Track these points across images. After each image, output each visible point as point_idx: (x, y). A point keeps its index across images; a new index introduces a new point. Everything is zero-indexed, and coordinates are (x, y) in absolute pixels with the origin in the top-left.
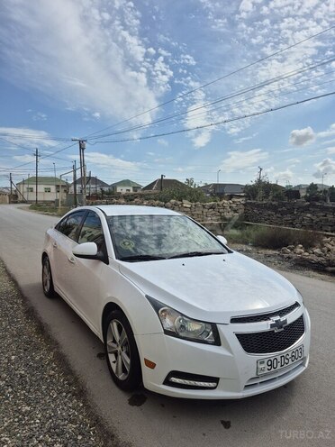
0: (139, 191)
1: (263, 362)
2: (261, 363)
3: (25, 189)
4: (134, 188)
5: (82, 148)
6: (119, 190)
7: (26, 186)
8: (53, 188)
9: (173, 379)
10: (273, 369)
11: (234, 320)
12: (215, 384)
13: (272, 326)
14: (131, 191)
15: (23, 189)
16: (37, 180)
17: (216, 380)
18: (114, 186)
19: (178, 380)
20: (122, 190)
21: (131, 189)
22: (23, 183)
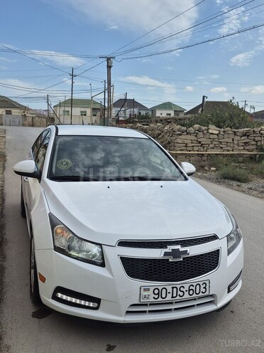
0: (181, 115)
1: (148, 290)
2: (145, 290)
3: (62, 113)
4: (175, 111)
5: (109, 67)
6: (158, 114)
7: (62, 109)
8: (89, 111)
9: (60, 295)
10: (160, 299)
11: (123, 243)
12: (96, 304)
13: (166, 254)
14: (173, 115)
15: (60, 111)
16: (72, 102)
17: (98, 301)
18: (153, 110)
19: (64, 297)
20: (162, 114)
21: (172, 113)
22: (60, 105)
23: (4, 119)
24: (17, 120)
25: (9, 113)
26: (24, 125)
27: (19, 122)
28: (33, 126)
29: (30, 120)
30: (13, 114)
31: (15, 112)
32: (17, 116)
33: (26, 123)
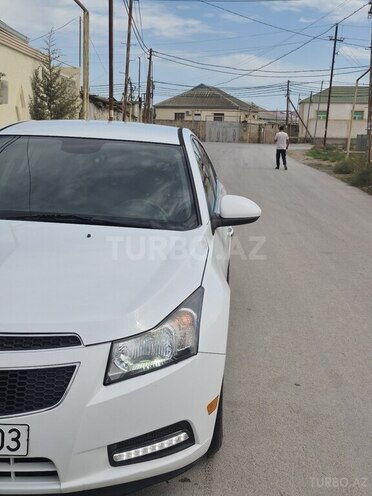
3: (313, 115)
15: (310, 112)
22: (310, 101)
23: (208, 129)
24: (230, 132)
25: (219, 117)
26: (242, 140)
27: (234, 136)
28: (259, 141)
29: (254, 130)
30: (226, 119)
31: (231, 116)
32: (231, 124)
33: (246, 136)
